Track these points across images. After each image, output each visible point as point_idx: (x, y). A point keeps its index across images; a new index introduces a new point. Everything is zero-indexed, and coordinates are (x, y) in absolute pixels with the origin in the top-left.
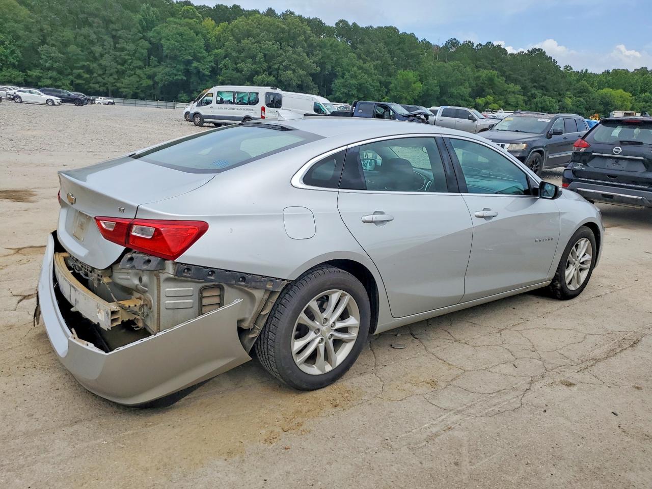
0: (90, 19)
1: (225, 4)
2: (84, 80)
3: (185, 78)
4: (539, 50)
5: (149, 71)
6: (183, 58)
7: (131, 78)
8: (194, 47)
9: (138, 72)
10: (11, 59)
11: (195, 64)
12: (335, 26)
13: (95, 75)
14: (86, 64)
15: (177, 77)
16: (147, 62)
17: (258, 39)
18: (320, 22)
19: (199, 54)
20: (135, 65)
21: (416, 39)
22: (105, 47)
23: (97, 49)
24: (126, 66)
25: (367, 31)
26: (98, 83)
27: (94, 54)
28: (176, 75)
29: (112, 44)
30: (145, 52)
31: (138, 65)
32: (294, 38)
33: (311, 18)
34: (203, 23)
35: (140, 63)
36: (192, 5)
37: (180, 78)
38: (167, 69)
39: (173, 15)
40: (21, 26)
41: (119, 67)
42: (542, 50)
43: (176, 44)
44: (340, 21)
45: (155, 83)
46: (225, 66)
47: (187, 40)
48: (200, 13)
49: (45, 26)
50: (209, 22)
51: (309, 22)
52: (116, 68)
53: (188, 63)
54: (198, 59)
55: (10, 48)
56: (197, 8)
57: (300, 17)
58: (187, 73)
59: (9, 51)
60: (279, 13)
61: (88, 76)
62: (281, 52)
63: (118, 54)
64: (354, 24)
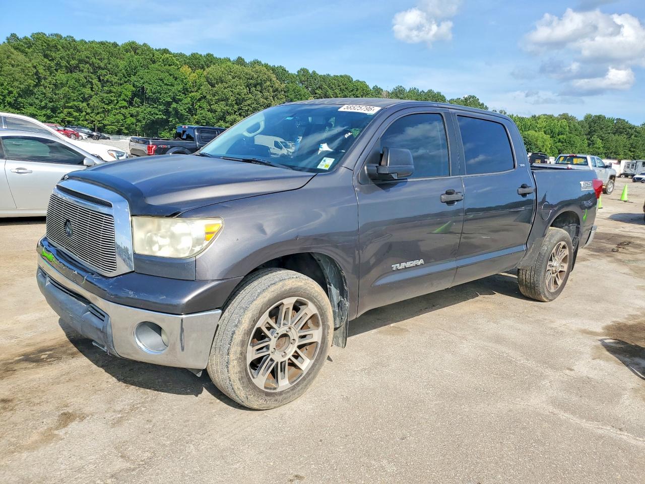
0: (81, 65)
1: (200, 53)
2: (73, 117)
3: (165, 117)
4: (473, 97)
5: (133, 110)
6: (164, 100)
7: (117, 116)
8: (173, 90)
9: (123, 111)
10: (8, 99)
11: (174, 105)
12: (297, 74)
13: (84, 113)
14: (76, 103)
15: (158, 116)
16: (131, 103)
17: (230, 84)
18: (284, 70)
19: (178, 97)
20: (120, 105)
21: (367, 87)
22: (93, 89)
23: (87, 91)
24: (112, 106)
25: (324, 78)
26: (86, 120)
27: (84, 96)
28: (157, 115)
29: (100, 86)
30: (129, 94)
31: (123, 105)
32: (261, 84)
33: (276, 66)
34: (181, 69)
35: (125, 104)
36: (170, 53)
37: (160, 117)
38: (149, 109)
39: (154, 62)
40: (18, 69)
41: (106, 106)
42: (476, 98)
43: (159, 88)
44: (301, 69)
45: (138, 121)
46: (200, 107)
47: (167, 85)
48: (177, 60)
49: (41, 71)
50: (186, 69)
51: (274, 70)
52: (104, 108)
53: (168, 104)
54: (176, 101)
55: (8, 89)
56: (175, 55)
57: (266, 66)
58: (167, 112)
59: (7, 91)
60: (247, 61)
61: (78, 114)
62: (250, 96)
63: (105, 95)
64: (314, 72)
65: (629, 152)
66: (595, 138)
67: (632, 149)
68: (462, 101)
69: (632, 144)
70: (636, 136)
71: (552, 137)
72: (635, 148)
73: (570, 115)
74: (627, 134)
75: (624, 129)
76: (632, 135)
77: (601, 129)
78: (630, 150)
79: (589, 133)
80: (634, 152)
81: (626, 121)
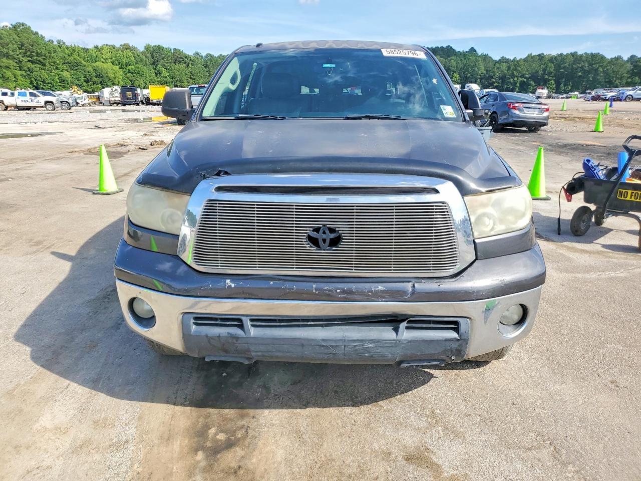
65: (191, 80)
66: (160, 67)
67: (193, 77)
68: (10, 28)
69: (191, 72)
70: (193, 65)
71: (121, 68)
72: (194, 76)
73: (131, 45)
74: (185, 63)
75: (181, 58)
76: (189, 63)
77: (163, 58)
78: (191, 78)
79: (154, 63)
80: (194, 79)
81: (181, 50)
